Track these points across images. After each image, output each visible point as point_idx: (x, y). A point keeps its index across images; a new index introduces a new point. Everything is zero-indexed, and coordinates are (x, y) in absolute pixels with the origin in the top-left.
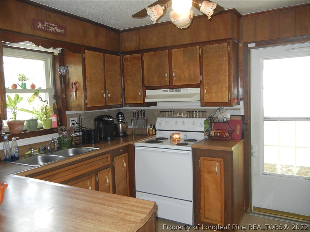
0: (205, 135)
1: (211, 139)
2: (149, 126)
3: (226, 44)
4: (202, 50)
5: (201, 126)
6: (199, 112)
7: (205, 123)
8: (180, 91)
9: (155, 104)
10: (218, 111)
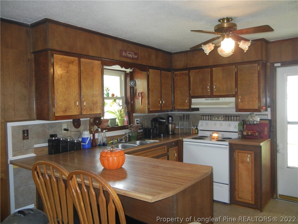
0: (239, 134)
1: (244, 137)
2: (193, 127)
3: (256, 65)
4: (237, 69)
5: (235, 128)
6: (234, 116)
7: (239, 125)
8: (219, 100)
9: (197, 109)
10: (250, 116)
